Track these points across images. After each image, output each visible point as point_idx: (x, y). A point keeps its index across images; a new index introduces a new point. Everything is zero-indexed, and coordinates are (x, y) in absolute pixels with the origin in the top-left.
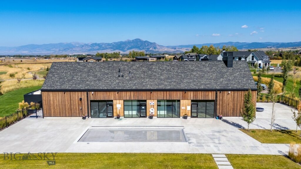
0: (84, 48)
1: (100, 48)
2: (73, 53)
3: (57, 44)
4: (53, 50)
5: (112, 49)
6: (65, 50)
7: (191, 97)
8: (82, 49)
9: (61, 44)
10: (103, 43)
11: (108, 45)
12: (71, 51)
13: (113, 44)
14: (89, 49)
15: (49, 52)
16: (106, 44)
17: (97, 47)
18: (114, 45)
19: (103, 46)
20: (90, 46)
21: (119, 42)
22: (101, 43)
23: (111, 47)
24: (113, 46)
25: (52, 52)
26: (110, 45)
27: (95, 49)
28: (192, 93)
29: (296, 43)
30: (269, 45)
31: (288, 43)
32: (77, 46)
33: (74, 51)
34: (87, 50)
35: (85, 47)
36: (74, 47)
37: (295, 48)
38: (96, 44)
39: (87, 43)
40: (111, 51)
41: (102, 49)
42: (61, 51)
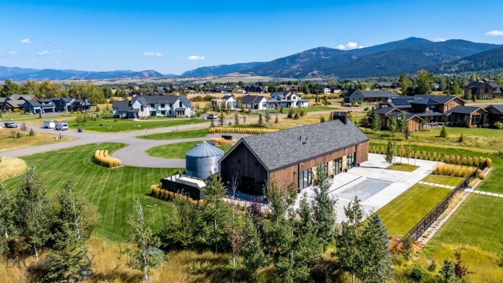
7: (347, 153)
29: (111, 73)
30: (74, 75)
31: (100, 73)
37: (114, 81)
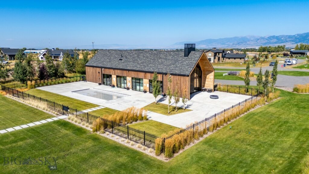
0: (258, 41)
1: (278, 41)
2: (247, 47)
3: (231, 39)
4: (227, 44)
5: (294, 42)
6: (239, 43)
7: (149, 78)
8: (256, 42)
9: (235, 38)
10: (283, 35)
11: (289, 38)
12: (245, 45)
13: (296, 35)
14: (264, 42)
15: (223, 46)
16: (287, 36)
17: (275, 40)
18: (298, 37)
19: (283, 39)
20: (266, 39)
21: (305, 33)
22: (280, 36)
23: (292, 39)
24: (296, 38)
25: (226, 46)
26: (292, 38)
27: (271, 42)
28: (149, 74)
32: (252, 39)
33: (247, 44)
34: (262, 43)
35: (261, 40)
36: (249, 40)
38: (274, 37)
39: (263, 36)
40: (293, 44)
41: (280, 42)
42: (234, 45)
